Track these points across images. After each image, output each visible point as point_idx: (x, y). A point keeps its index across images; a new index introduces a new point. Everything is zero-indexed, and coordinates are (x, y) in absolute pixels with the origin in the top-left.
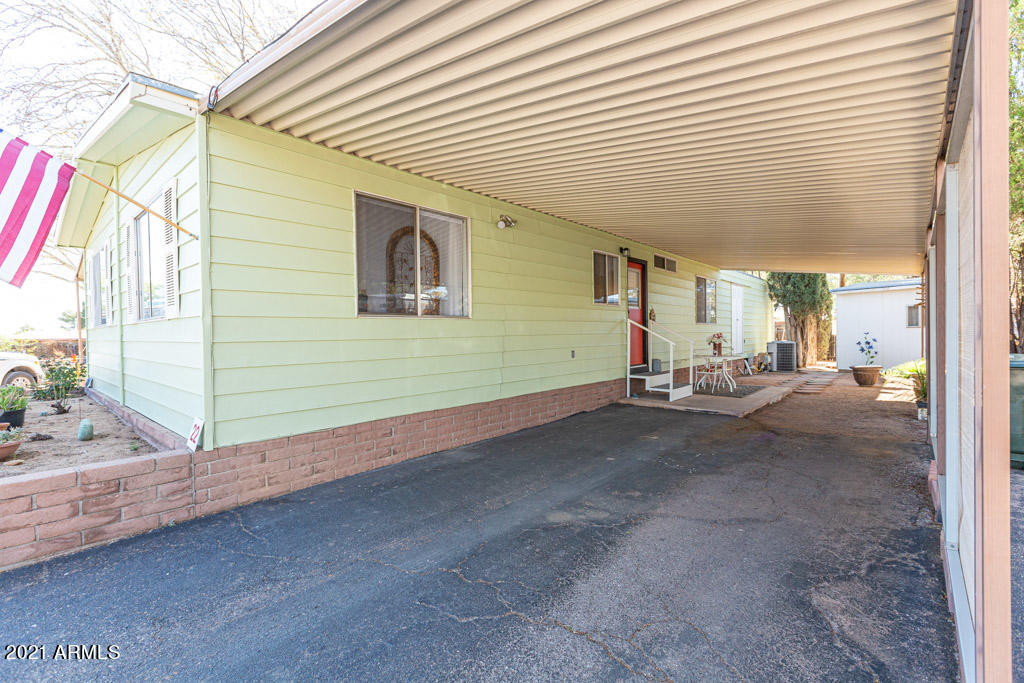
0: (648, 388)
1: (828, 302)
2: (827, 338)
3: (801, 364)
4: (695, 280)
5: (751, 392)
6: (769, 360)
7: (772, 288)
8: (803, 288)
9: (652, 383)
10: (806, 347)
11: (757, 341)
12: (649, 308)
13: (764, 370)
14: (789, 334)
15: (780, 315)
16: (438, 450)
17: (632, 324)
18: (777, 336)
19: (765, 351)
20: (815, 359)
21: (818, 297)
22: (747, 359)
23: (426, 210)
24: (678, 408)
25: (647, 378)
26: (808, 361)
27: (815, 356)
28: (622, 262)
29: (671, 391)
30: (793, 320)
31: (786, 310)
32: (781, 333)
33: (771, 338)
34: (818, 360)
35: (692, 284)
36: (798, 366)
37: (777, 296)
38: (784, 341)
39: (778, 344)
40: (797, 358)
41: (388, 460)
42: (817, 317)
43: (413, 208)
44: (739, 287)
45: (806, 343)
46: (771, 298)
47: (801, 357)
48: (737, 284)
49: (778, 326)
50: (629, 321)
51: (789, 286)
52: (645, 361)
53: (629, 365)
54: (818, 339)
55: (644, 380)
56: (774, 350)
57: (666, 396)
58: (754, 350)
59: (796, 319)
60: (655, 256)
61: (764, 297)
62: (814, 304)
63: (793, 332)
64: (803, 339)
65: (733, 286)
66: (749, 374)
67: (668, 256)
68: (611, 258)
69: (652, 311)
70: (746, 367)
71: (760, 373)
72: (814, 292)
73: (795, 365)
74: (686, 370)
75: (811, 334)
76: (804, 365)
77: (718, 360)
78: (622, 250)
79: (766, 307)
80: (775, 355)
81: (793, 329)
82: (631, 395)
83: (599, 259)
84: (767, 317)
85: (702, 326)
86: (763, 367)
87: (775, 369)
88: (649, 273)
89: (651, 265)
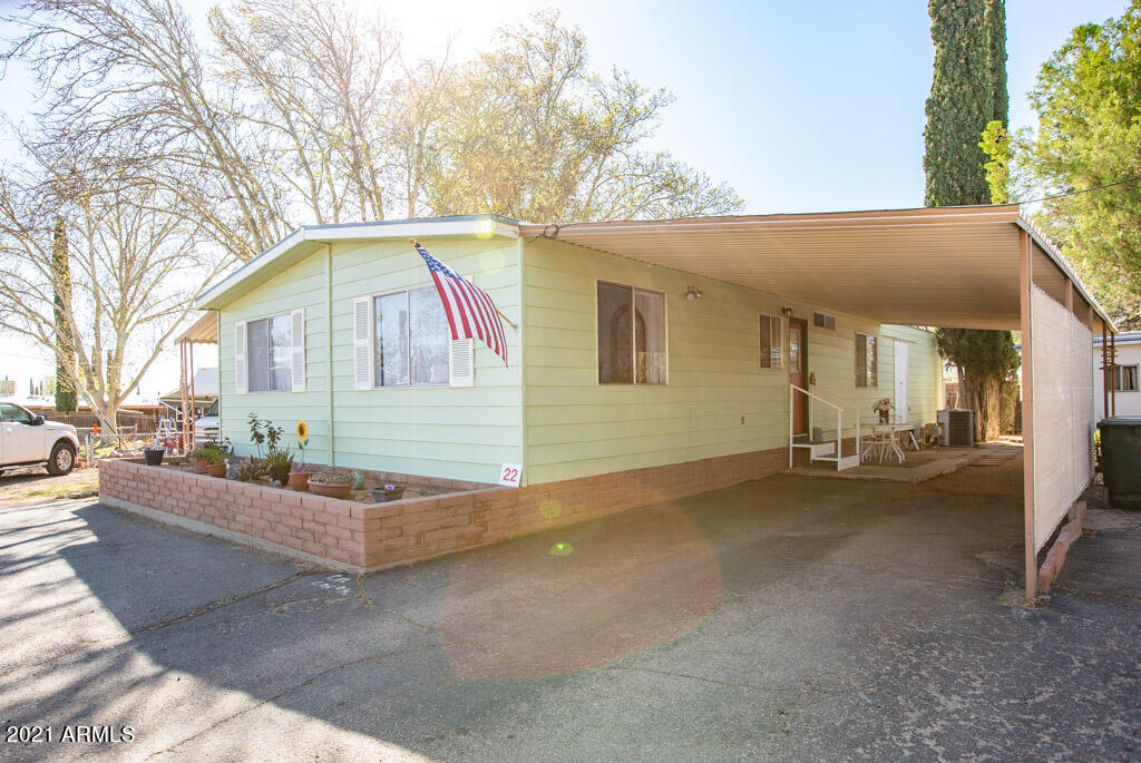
0: (813, 457)
1: (1012, 360)
2: (1012, 405)
3: (979, 437)
4: (854, 337)
5: (922, 463)
6: (940, 432)
7: (942, 343)
8: (981, 344)
9: (817, 452)
10: (985, 417)
11: (925, 410)
12: (810, 371)
13: (933, 443)
14: (963, 401)
15: (952, 375)
16: (646, 504)
17: (795, 389)
18: (949, 402)
19: (934, 421)
20: (997, 432)
21: (999, 354)
22: (912, 431)
23: (640, 289)
24: (849, 476)
25: (813, 447)
26: (989, 433)
27: (997, 428)
28: (784, 322)
29: (839, 459)
30: (969, 382)
31: (960, 371)
32: (954, 399)
33: (941, 406)
34: (1001, 432)
35: (851, 344)
36: (975, 440)
37: (948, 353)
38: (957, 408)
39: (951, 413)
40: (975, 429)
41: (615, 509)
42: (1000, 380)
43: (630, 289)
44: (902, 344)
45: (986, 412)
46: (942, 355)
47: (979, 428)
48: (900, 340)
49: (949, 388)
50: (792, 385)
51: (963, 341)
52: (806, 429)
53: (791, 433)
54: (1001, 406)
55: (809, 449)
56: (946, 419)
57: (834, 466)
58: (920, 421)
59: (972, 381)
60: (816, 315)
61: (933, 354)
62: (995, 362)
63: (969, 398)
64: (981, 407)
65: (896, 343)
66: (915, 448)
67: (826, 312)
68: (774, 319)
69: (812, 375)
70: (911, 441)
71: (928, 447)
72: (995, 349)
73: (972, 438)
74: (853, 440)
75: (992, 401)
76: (983, 438)
77: (885, 429)
78: (784, 311)
79: (936, 367)
80: (947, 426)
81: (970, 394)
82: (794, 466)
83: (764, 320)
84: (936, 379)
85: (862, 391)
86: (932, 440)
87: (947, 443)
88: (809, 333)
89: (811, 324)
